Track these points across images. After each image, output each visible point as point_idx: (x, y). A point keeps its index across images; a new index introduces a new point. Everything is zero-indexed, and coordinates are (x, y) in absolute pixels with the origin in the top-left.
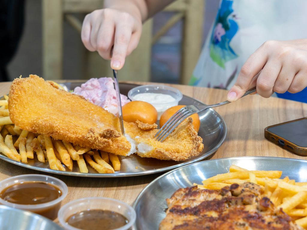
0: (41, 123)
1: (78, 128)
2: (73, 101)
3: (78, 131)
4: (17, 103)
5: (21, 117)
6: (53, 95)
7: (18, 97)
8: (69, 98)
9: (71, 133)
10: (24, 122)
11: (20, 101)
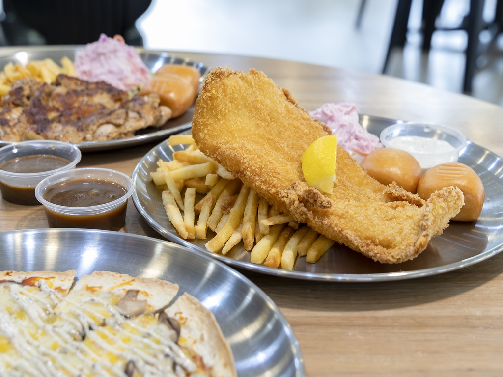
0: (225, 150)
1: (277, 176)
2: (306, 131)
3: (273, 181)
4: (206, 106)
5: (206, 131)
6: (276, 110)
7: (210, 97)
8: (302, 124)
9: (261, 182)
10: (207, 141)
11: (213, 105)
